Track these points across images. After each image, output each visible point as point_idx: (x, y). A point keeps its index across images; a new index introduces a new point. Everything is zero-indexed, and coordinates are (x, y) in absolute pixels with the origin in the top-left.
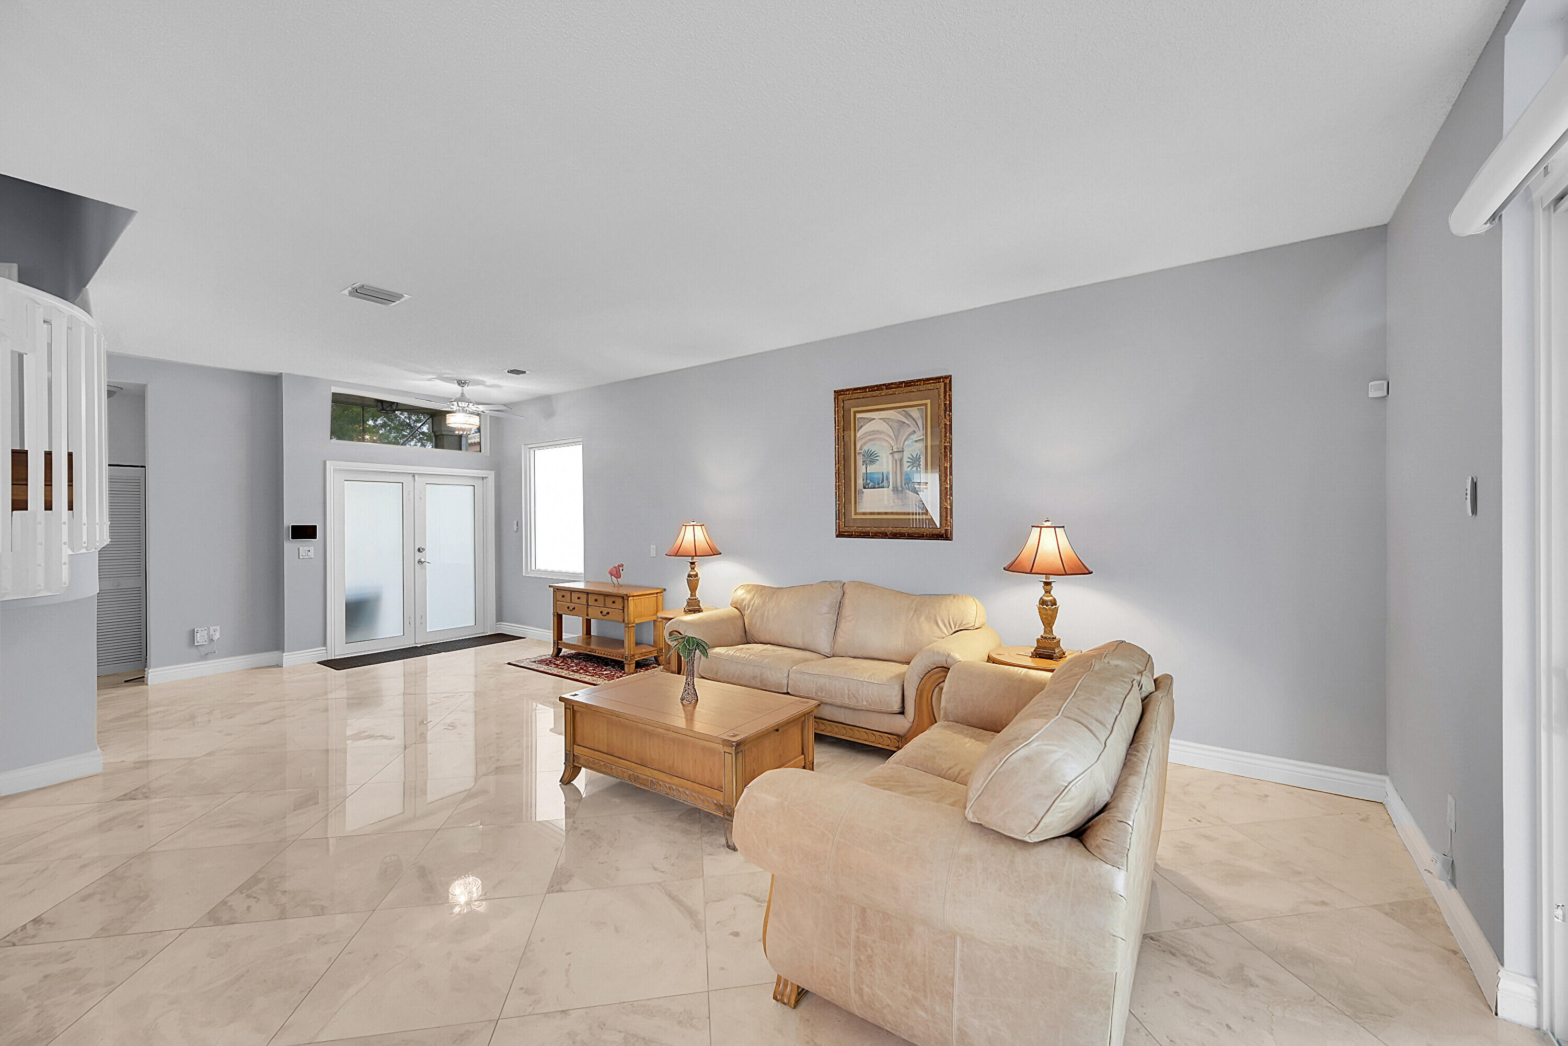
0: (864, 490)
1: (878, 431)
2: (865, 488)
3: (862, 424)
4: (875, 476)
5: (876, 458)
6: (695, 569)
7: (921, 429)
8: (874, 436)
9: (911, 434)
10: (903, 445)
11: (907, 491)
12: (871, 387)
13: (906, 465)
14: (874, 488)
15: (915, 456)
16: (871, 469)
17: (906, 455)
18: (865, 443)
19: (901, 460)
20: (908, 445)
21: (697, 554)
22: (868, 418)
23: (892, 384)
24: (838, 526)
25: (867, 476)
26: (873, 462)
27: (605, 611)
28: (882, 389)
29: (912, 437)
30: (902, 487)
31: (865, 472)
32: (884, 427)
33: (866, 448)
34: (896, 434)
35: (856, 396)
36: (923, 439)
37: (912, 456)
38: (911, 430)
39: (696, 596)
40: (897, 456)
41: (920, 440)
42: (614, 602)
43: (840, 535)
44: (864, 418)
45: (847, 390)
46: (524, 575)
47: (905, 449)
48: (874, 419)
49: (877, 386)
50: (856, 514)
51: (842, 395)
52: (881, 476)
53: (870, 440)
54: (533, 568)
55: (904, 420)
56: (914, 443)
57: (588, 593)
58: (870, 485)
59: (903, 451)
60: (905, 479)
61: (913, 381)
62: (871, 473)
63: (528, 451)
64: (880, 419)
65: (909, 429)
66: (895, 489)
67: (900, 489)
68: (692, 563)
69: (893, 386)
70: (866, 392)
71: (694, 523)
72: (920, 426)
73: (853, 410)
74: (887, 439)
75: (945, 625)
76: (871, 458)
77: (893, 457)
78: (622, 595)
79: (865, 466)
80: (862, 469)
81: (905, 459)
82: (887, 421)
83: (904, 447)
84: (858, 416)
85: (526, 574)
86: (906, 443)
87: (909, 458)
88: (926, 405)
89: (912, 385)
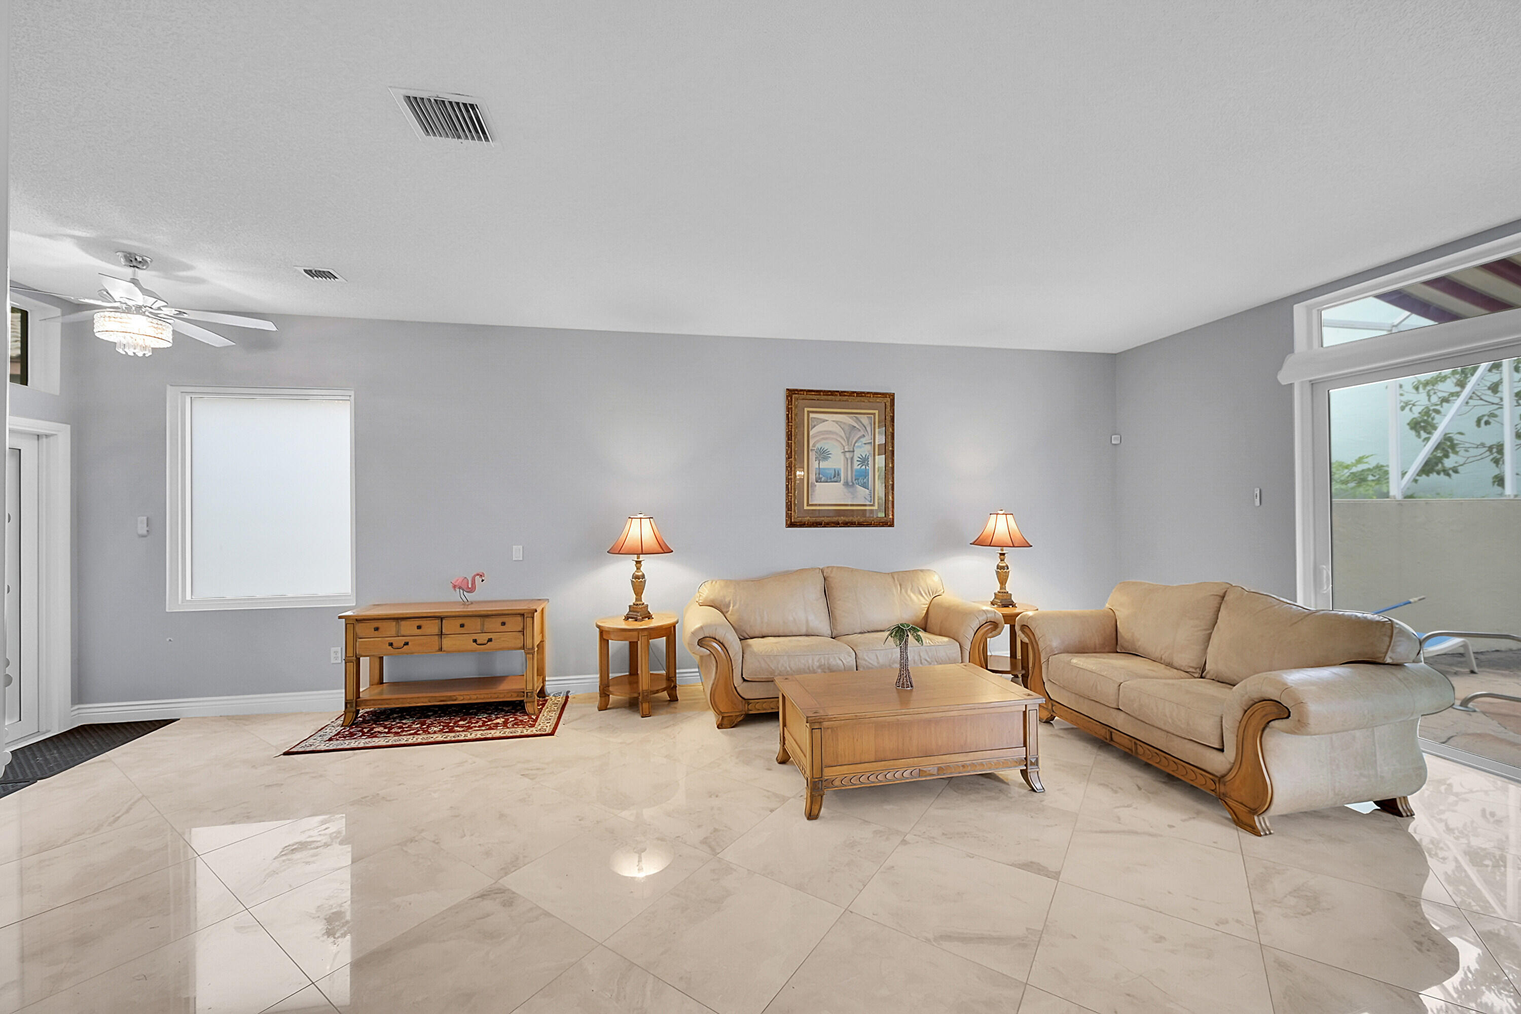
0: (816, 483)
1: (830, 432)
2: (817, 482)
3: (815, 423)
4: (827, 471)
5: (829, 456)
6: (641, 569)
7: (870, 434)
8: (827, 436)
9: (860, 438)
10: (854, 445)
11: (857, 486)
12: (824, 391)
13: (856, 463)
14: (827, 482)
15: (864, 456)
16: (824, 465)
17: (857, 454)
18: (818, 441)
19: (852, 459)
20: (859, 447)
21: (644, 552)
22: (820, 419)
23: (845, 392)
24: (789, 516)
25: (820, 471)
26: (826, 458)
27: (482, 638)
28: (836, 395)
29: (862, 440)
30: (852, 482)
31: (817, 467)
32: (836, 429)
33: (818, 446)
34: (848, 436)
35: (811, 397)
36: (871, 443)
37: (861, 455)
38: (860, 434)
39: (641, 601)
40: (848, 455)
41: (869, 443)
42: (503, 624)
43: (791, 524)
44: (818, 419)
45: (801, 390)
46: (167, 610)
47: (855, 449)
48: (827, 421)
49: (830, 391)
50: (808, 505)
51: (796, 394)
52: (834, 472)
53: (823, 439)
54: (188, 597)
55: (855, 425)
56: (864, 445)
57: (441, 618)
58: (823, 479)
59: (853, 451)
60: (855, 476)
61: (863, 393)
62: (824, 469)
63: (179, 397)
64: (833, 421)
65: (859, 433)
66: (846, 484)
67: (851, 484)
68: (638, 562)
69: (846, 394)
70: (820, 395)
71: (641, 516)
72: (869, 429)
73: (806, 410)
74: (839, 439)
75: (926, 594)
76: (823, 455)
77: (845, 455)
78: (522, 612)
79: (817, 462)
80: (814, 465)
81: (856, 458)
82: (839, 423)
83: (855, 448)
84: (812, 415)
85: (169, 609)
86: (856, 445)
87: (859, 457)
88: (874, 414)
89: (863, 396)
